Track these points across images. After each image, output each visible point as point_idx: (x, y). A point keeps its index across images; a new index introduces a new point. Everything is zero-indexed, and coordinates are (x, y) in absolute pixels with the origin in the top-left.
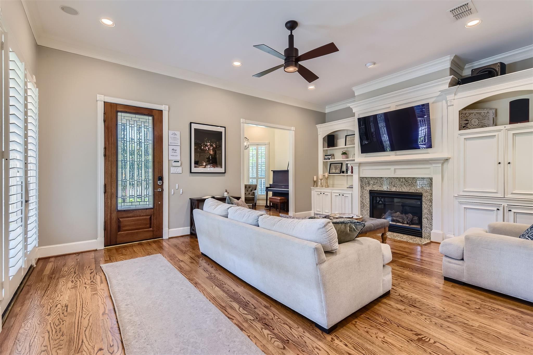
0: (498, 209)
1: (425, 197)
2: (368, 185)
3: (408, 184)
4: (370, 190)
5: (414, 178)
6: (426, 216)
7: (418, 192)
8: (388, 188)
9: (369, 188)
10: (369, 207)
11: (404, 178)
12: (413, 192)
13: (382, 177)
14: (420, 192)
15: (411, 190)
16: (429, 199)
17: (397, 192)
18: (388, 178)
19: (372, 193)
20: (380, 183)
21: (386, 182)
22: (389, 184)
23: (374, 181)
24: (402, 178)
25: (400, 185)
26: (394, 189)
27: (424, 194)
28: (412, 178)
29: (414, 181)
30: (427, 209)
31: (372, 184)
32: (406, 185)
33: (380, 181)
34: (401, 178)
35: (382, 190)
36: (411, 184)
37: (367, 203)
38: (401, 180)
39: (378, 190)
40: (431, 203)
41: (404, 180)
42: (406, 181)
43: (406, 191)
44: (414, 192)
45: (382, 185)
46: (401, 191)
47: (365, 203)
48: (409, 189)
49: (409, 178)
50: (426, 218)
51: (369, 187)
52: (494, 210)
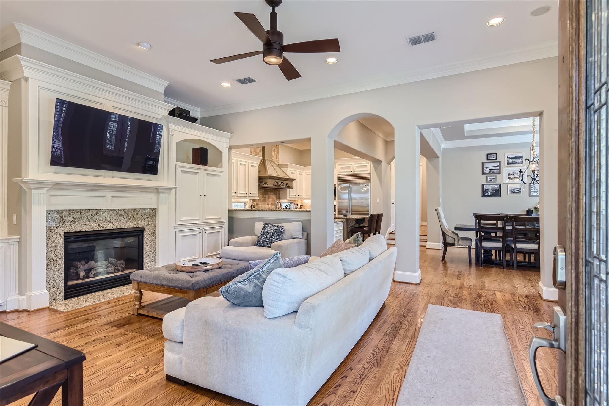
0: (200, 233)
1: (147, 231)
2: (61, 224)
3: (128, 218)
4: (65, 233)
5: (135, 209)
6: (148, 253)
7: (139, 226)
8: (99, 225)
9: (62, 230)
10: (63, 263)
11: (123, 209)
12: (134, 227)
13: (89, 210)
14: (142, 226)
15: (132, 225)
16: (150, 233)
17: (114, 229)
18: (100, 209)
19: (69, 238)
20: (85, 219)
21: (96, 216)
22: (102, 220)
23: (74, 216)
24: (120, 209)
25: (118, 219)
26: (109, 226)
27: (147, 228)
28: (132, 209)
29: (136, 214)
30: (149, 245)
31: (70, 222)
32: (126, 219)
33: (87, 215)
34: (118, 209)
35: (90, 230)
36: (132, 217)
37: (59, 256)
38: (120, 212)
39: (82, 230)
40: (153, 237)
41: (123, 213)
42: (126, 214)
43: (125, 227)
44: (136, 227)
45: (90, 222)
46: (119, 227)
47: (55, 258)
48: (129, 224)
49: (129, 209)
50: (148, 256)
51: (64, 227)
52: (198, 234)
